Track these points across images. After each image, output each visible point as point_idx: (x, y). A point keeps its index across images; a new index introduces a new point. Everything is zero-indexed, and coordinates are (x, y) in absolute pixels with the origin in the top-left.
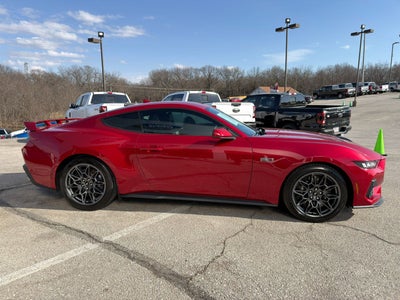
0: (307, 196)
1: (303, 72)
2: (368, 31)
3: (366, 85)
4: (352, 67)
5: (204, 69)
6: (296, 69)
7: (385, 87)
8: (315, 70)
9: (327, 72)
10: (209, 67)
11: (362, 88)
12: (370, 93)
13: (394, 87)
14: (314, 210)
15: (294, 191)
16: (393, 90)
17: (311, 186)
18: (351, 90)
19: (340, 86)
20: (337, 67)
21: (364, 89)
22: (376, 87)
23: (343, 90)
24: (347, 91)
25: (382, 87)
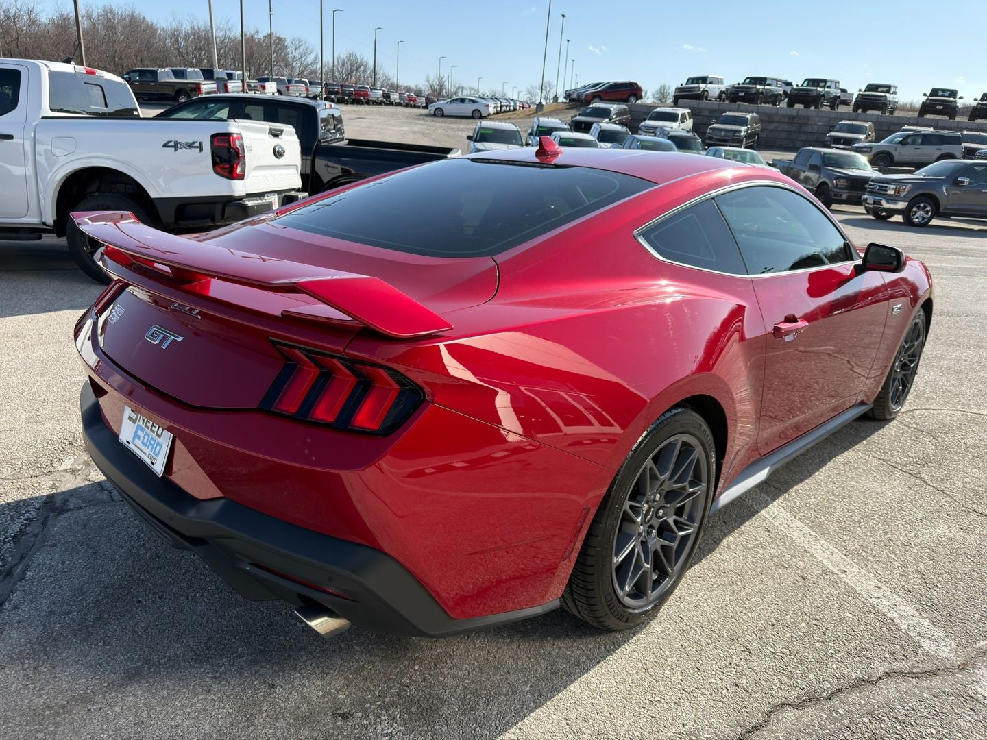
3: (229, 76)
19: (175, 74)
22: (255, 86)
23: (190, 86)
24: (199, 88)
25: (266, 88)
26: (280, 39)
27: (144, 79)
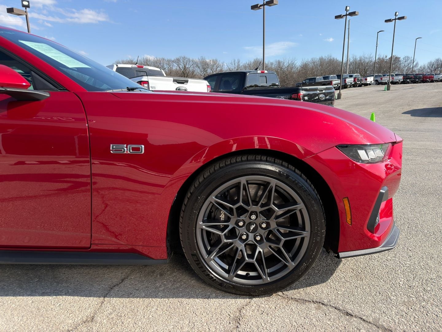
0: (232, 234)
1: (286, 65)
2: (353, 14)
3: (351, 76)
4: (337, 60)
5: (178, 61)
6: (279, 63)
7: (370, 79)
8: (298, 63)
9: (311, 65)
10: (184, 58)
11: (347, 80)
12: (354, 85)
13: (379, 79)
14: (249, 267)
15: (201, 225)
16: (378, 83)
17: (241, 211)
18: (336, 82)
19: (324, 78)
20: (321, 59)
21: (349, 81)
22: (361, 79)
23: (328, 82)
24: (332, 83)
25: (368, 79)
26: (396, 58)
27: (311, 82)
